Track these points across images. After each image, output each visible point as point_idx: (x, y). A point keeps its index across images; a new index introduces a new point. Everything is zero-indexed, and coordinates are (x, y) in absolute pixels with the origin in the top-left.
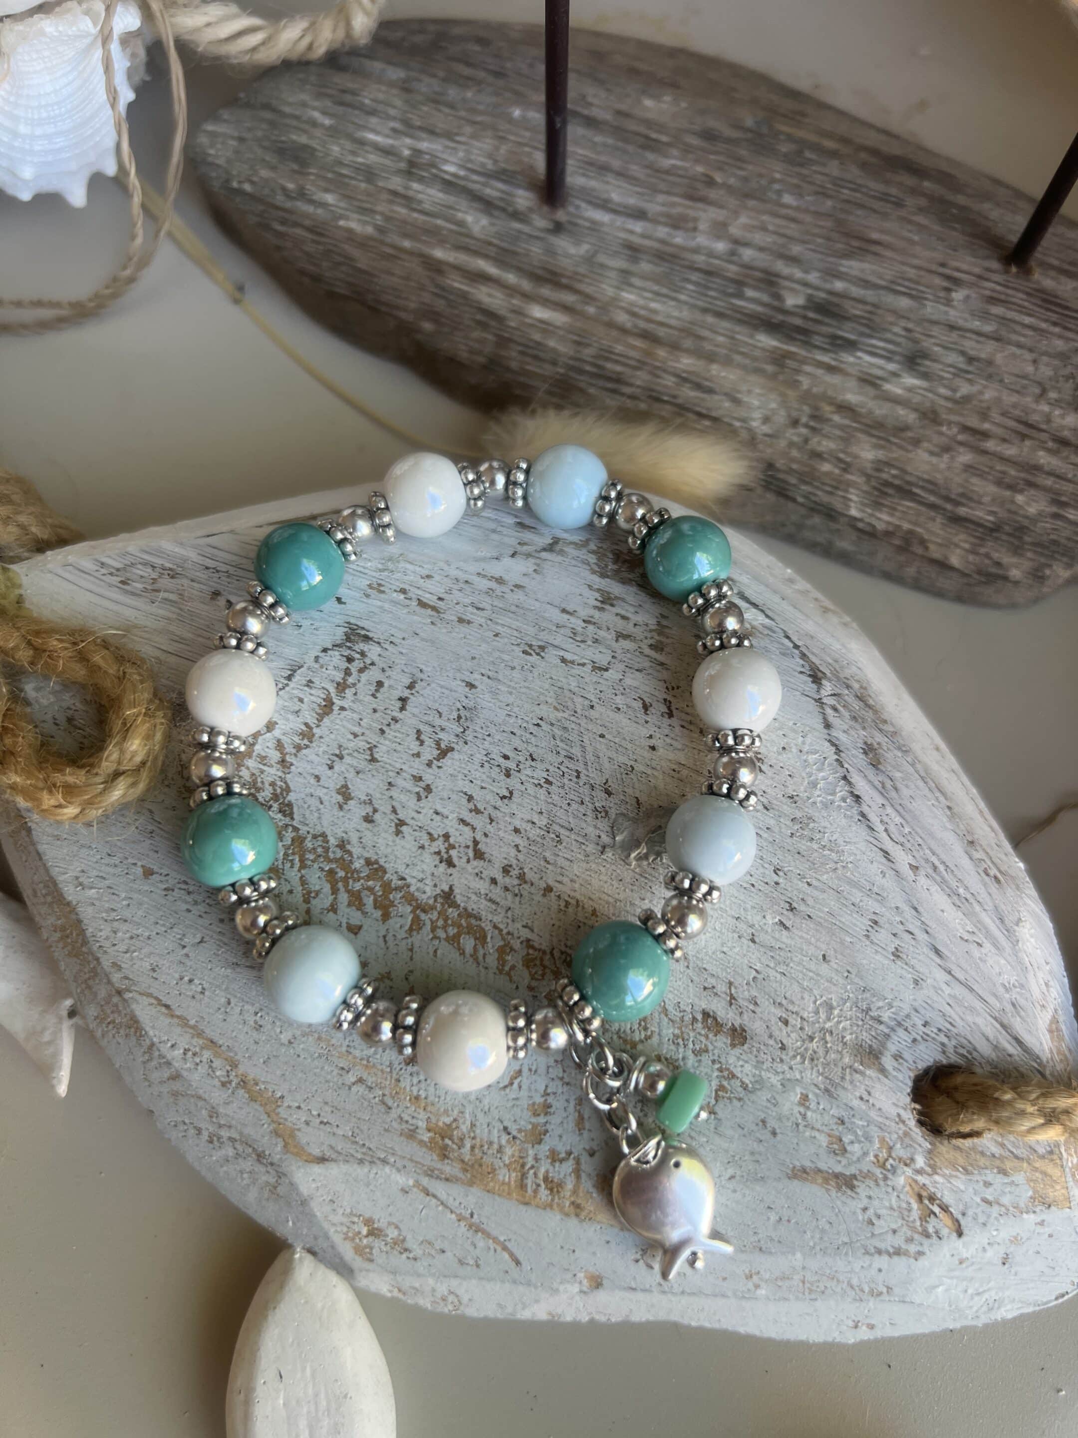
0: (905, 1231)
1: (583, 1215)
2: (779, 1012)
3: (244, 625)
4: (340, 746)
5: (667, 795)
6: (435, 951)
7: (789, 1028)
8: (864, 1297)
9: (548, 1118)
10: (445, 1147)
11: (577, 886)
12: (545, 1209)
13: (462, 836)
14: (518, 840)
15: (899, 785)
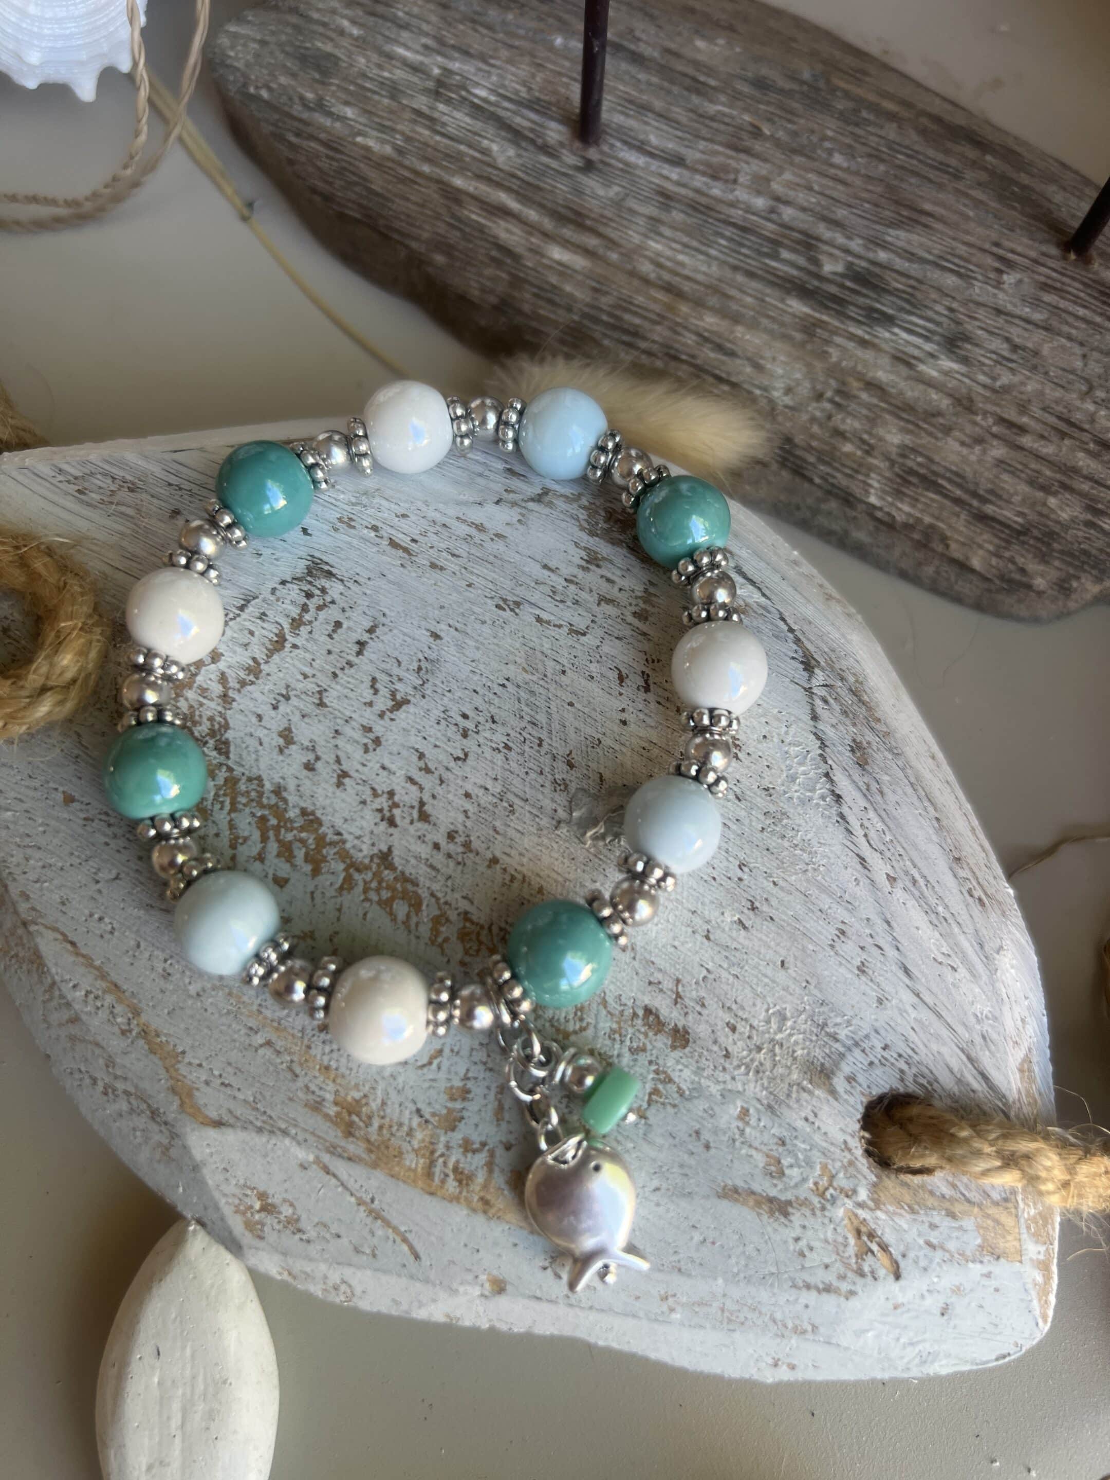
0: (838, 1267)
1: (493, 1211)
2: (728, 1017)
3: (198, 545)
4: (288, 686)
5: (634, 774)
6: (365, 914)
7: (736, 1036)
8: (786, 1333)
9: (466, 1104)
10: (351, 1124)
11: (525, 860)
12: (451, 1201)
13: (407, 795)
14: (468, 806)
15: (885, 790)
